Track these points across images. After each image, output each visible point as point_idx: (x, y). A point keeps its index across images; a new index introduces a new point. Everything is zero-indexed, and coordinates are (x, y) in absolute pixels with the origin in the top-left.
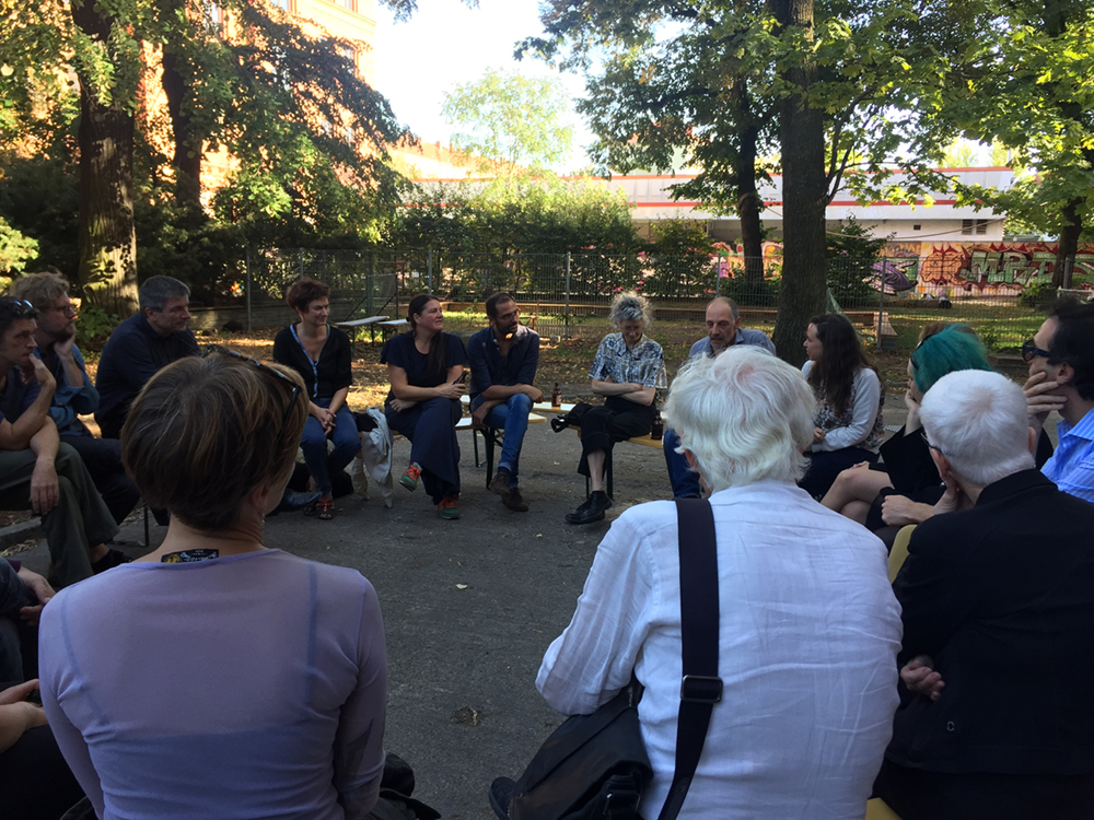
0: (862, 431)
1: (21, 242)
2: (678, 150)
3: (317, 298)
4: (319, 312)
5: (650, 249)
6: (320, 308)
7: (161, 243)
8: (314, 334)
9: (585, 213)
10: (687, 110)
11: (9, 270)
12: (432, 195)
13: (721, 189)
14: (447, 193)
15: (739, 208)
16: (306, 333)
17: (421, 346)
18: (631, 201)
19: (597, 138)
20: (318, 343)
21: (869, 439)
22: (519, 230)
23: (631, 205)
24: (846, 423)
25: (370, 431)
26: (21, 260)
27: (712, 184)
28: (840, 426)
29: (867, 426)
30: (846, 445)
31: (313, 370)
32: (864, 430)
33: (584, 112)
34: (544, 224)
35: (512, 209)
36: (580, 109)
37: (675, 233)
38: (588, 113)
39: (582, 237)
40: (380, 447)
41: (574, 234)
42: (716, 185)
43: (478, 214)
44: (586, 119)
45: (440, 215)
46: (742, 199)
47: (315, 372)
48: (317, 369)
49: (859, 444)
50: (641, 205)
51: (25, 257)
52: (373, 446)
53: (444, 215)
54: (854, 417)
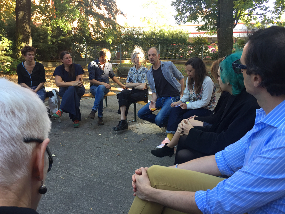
0: (205, 102)
1: (8, 42)
2: (200, 16)
3: (29, 51)
4: (30, 56)
5: (191, 45)
6: (30, 55)
7: (48, 42)
8: (30, 65)
9: (173, 35)
10: (203, 4)
11: (5, 49)
12: (131, 30)
13: (212, 27)
14: (135, 30)
15: (217, 33)
16: (27, 64)
17: (66, 69)
18: (189, 32)
19: (177, 13)
20: (32, 67)
21: (209, 105)
22: (154, 40)
23: (189, 33)
24: (200, 98)
25: (52, 97)
26: (8, 47)
27: (210, 26)
28: (198, 100)
29: (207, 100)
30: (199, 107)
31: (30, 77)
32: (206, 102)
33: (174, 5)
34: (161, 38)
35: (153, 34)
36: (172, 5)
37: (198, 40)
38: (175, 6)
39: (172, 42)
40: (54, 103)
41: (169, 41)
42: (211, 26)
43: (143, 35)
44: (174, 7)
45: (133, 36)
46: (218, 30)
47: (31, 77)
48: (31, 76)
49: (205, 107)
50: (192, 33)
51: (9, 46)
52: (52, 102)
53: (134, 36)
54: (203, 97)
